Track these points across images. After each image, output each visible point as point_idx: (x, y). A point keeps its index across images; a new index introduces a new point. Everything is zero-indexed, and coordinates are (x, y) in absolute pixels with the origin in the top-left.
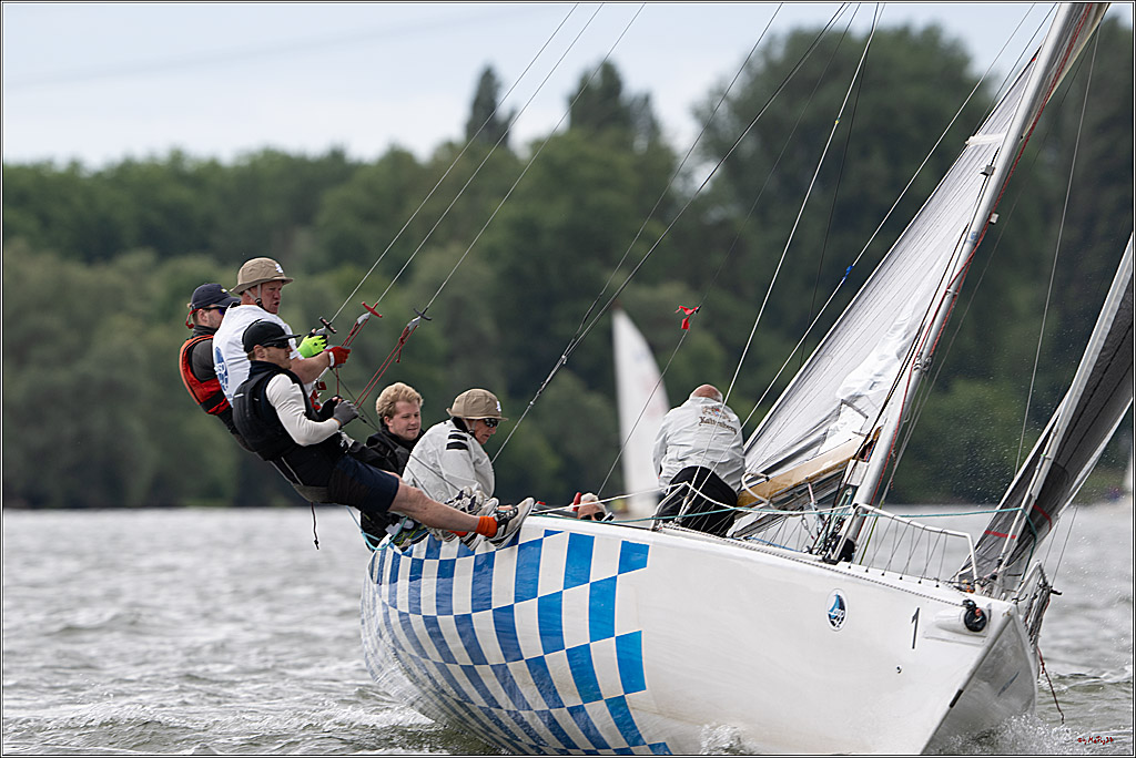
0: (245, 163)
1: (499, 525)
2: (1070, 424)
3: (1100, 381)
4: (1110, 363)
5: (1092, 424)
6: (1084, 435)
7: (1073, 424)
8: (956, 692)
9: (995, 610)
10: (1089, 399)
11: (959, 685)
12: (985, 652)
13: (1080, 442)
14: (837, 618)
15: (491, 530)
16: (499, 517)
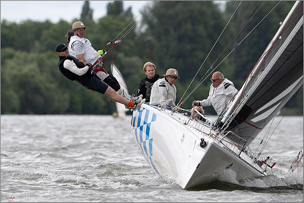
1: (135, 104)
2: (252, 94)
3: (265, 84)
4: (270, 79)
5: (262, 96)
6: (259, 99)
7: (254, 95)
8: (198, 164)
9: (209, 142)
10: (261, 89)
11: (199, 162)
12: (205, 154)
13: (257, 100)
14: (182, 140)
15: (132, 106)
16: (135, 102)
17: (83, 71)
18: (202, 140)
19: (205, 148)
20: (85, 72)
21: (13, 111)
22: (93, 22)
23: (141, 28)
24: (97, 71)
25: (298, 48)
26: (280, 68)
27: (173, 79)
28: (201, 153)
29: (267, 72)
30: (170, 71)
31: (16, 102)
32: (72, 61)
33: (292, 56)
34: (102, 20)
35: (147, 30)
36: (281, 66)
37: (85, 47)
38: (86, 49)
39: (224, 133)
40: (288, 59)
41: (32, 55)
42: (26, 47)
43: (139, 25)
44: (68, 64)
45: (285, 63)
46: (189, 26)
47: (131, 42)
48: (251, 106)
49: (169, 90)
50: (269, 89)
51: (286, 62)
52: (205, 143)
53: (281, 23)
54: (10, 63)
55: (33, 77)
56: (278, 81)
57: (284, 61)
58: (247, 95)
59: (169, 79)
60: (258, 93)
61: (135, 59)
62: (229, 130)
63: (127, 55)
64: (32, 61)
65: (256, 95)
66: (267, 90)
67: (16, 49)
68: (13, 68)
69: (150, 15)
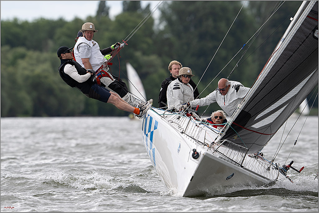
0: (35, 22)
1: (140, 111)
2: (250, 99)
3: (264, 87)
4: (269, 82)
5: (261, 100)
6: (258, 103)
7: (252, 99)
8: (192, 177)
9: (201, 153)
10: (259, 92)
11: (192, 175)
12: (198, 165)
13: (256, 105)
14: (179, 151)
15: (138, 113)
16: (141, 109)
17: (84, 77)
18: (194, 151)
19: (197, 159)
20: (86, 79)
21: (26, 114)
22: (110, 20)
23: (159, 25)
24: (100, 76)
25: (300, 46)
26: (281, 68)
27: (187, 78)
28: (194, 165)
29: (265, 73)
30: (182, 70)
31: (28, 104)
32: (74, 66)
33: (293, 55)
34: (118, 17)
35: (165, 27)
36: (282, 67)
37: (91, 51)
38: (92, 53)
39: (220, 142)
40: (289, 58)
41: (45, 55)
42: (38, 47)
43: (157, 22)
44: (69, 69)
45: (285, 63)
46: (210, 23)
47: (149, 41)
48: (249, 111)
49: (185, 91)
50: (269, 93)
51: (287, 62)
52: (198, 153)
53: (291, 19)
54: (22, 63)
55: (46, 77)
56: (279, 83)
57: (285, 62)
58: (245, 100)
59: (183, 79)
60: (256, 97)
61: (153, 58)
62: (225, 138)
63: (145, 53)
64: (45, 61)
65: (255, 99)
66: (267, 93)
67: (29, 48)
68: (25, 69)
69: (169, 11)
